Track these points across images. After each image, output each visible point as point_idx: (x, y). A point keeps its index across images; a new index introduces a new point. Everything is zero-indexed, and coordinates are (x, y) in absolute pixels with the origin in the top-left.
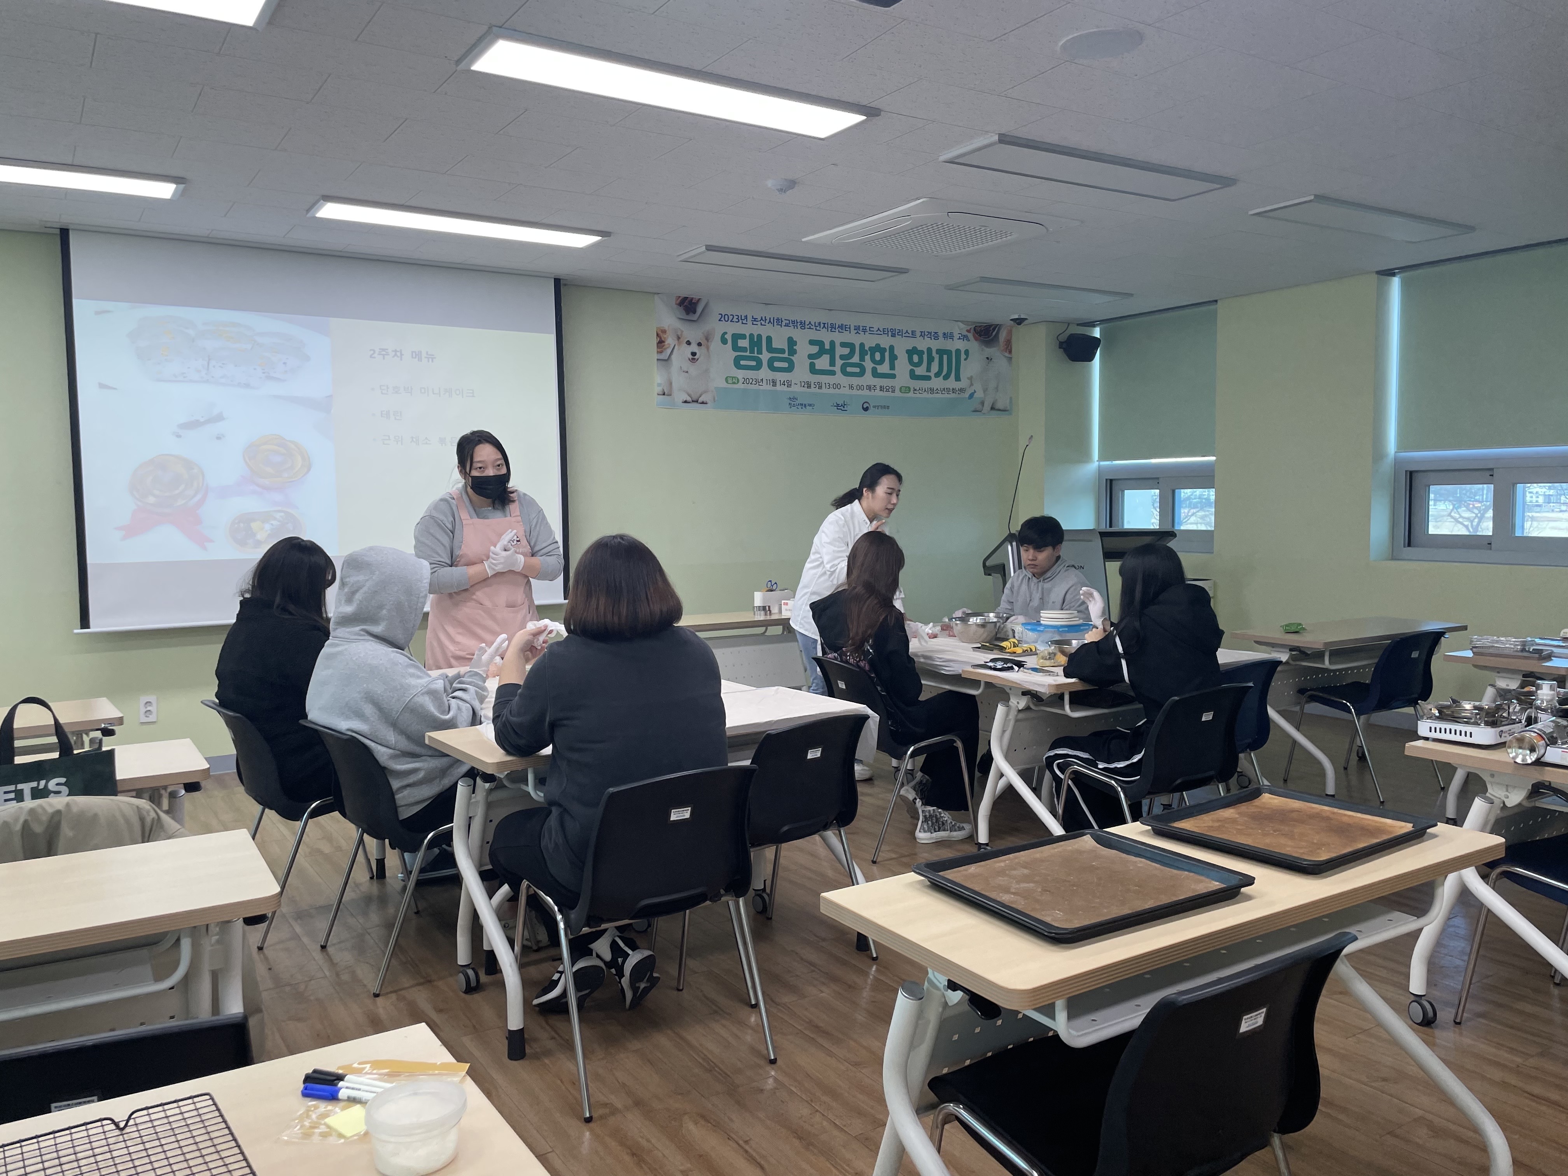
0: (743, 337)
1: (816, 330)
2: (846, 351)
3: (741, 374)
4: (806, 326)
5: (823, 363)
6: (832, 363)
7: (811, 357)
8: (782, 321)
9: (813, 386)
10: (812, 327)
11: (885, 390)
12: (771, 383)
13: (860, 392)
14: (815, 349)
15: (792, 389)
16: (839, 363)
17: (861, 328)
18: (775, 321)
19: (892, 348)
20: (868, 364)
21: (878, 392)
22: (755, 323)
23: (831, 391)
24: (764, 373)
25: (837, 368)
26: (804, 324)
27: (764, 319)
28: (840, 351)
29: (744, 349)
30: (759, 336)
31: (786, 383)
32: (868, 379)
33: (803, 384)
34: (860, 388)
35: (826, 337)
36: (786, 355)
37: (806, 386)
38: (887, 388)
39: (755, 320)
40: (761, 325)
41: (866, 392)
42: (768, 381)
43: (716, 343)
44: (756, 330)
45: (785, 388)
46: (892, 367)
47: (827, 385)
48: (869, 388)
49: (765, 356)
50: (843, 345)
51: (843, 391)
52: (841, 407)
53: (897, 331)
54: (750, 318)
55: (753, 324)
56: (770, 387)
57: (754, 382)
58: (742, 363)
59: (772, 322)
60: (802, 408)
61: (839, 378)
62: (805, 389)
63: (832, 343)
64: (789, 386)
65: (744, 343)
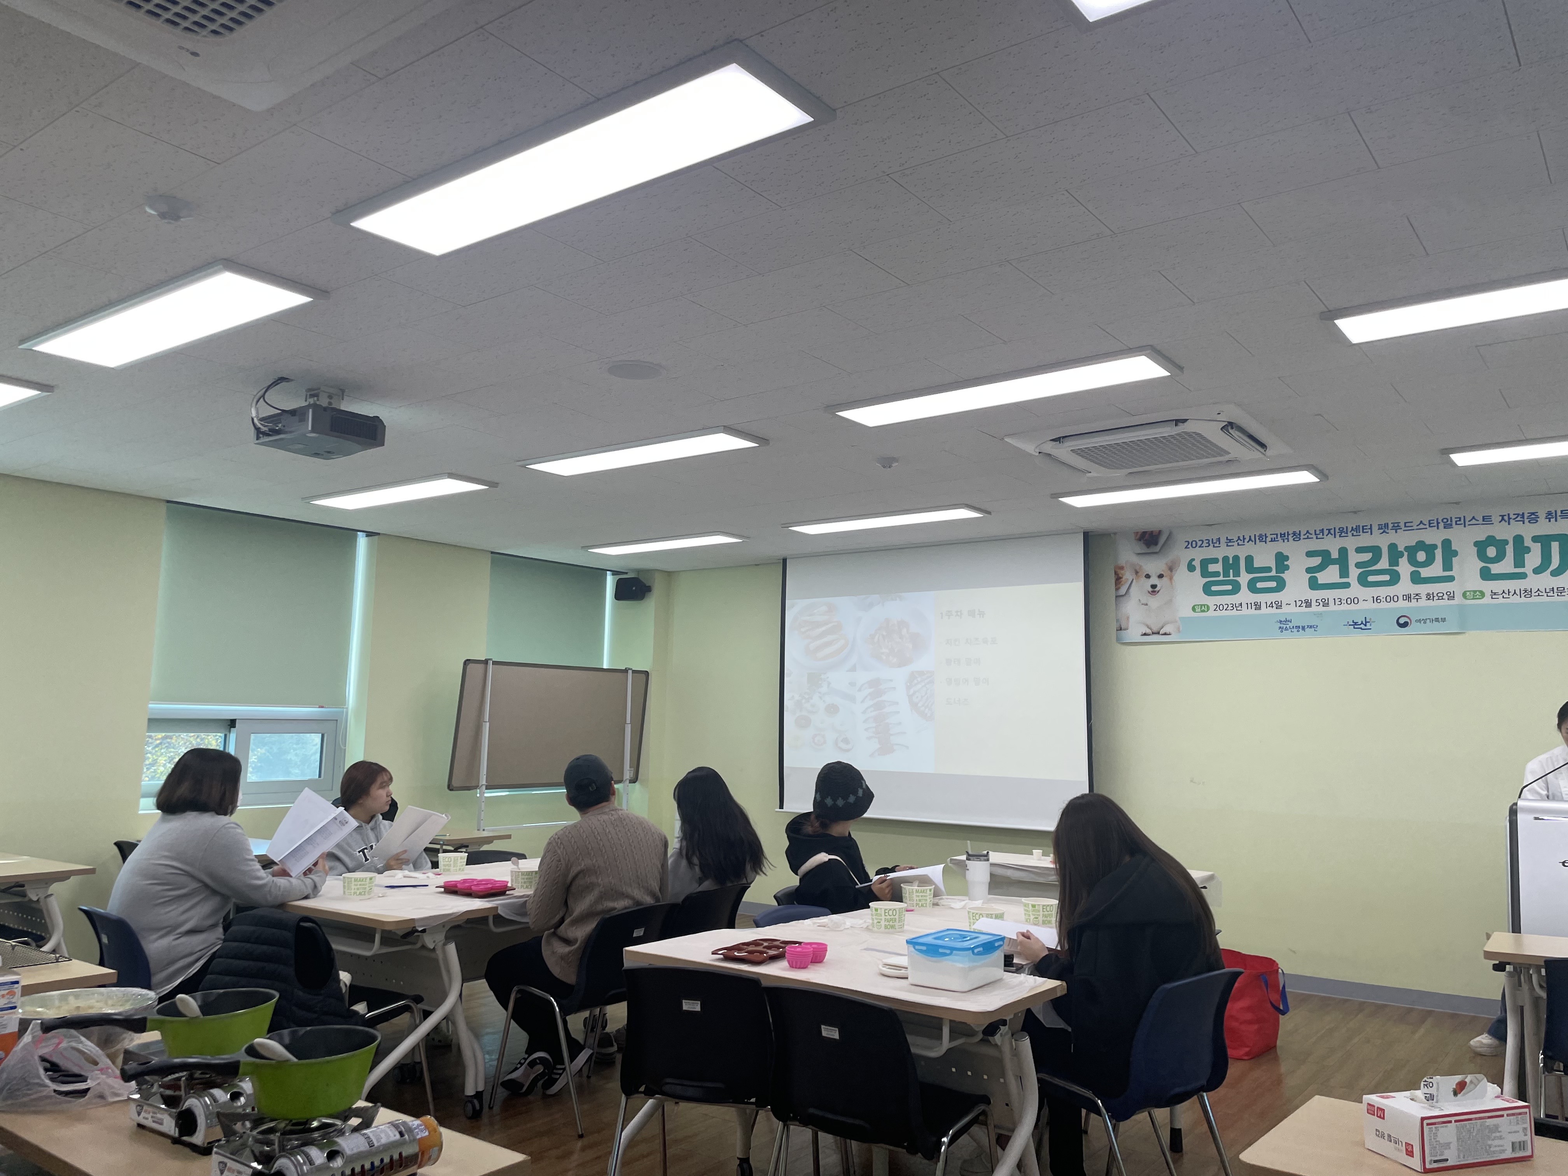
0: (1215, 561)
1: (1317, 538)
2: (1367, 557)
3: (1212, 601)
4: (1302, 537)
5: (1331, 574)
6: (1344, 573)
7: (1309, 570)
8: (1266, 537)
9: (1314, 603)
10: (1310, 536)
11: (1436, 598)
12: (1254, 607)
13: (1392, 605)
14: (1316, 561)
15: (1285, 609)
16: (1354, 572)
17: (1390, 526)
18: (1257, 538)
19: (1447, 543)
20: (1404, 568)
21: (1423, 602)
22: (1229, 544)
23: (1345, 607)
24: (1245, 596)
25: (1353, 580)
26: (1300, 534)
27: (1242, 538)
28: (1354, 558)
29: (1217, 574)
30: (1236, 558)
31: (1274, 605)
32: (1405, 586)
33: (1299, 603)
34: (1392, 599)
35: (1333, 545)
36: (1273, 573)
37: (1304, 605)
38: (1441, 595)
39: (1230, 541)
40: (1238, 545)
41: (1402, 604)
42: (1249, 605)
43: (1182, 572)
44: (1230, 552)
45: (1274, 610)
46: (1447, 566)
47: (1337, 601)
48: (1408, 598)
49: (1244, 578)
50: (1359, 550)
51: (1362, 605)
52: (1361, 625)
53: (1454, 520)
54: (1223, 540)
55: (1227, 546)
56: (1253, 612)
57: (1230, 608)
58: (1214, 588)
59: (1253, 539)
60: (1298, 631)
61: (1356, 589)
62: (1304, 609)
63: (1343, 552)
64: (1279, 607)
65: (1217, 567)
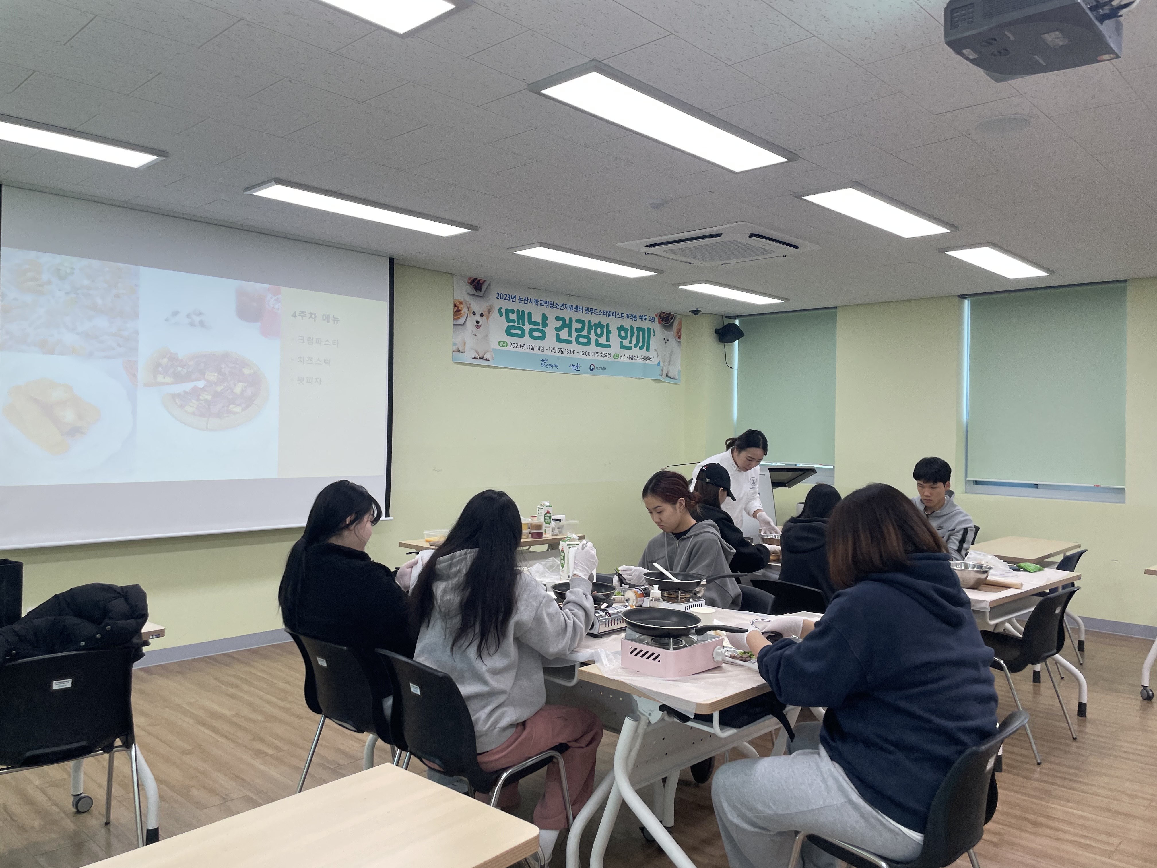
0: (512, 311)
1: (560, 309)
2: (579, 326)
3: (510, 340)
4: (554, 306)
5: (564, 334)
6: (570, 335)
7: (557, 329)
8: (538, 302)
9: (557, 351)
10: (558, 307)
11: (604, 356)
12: (531, 348)
13: (588, 357)
14: (559, 324)
15: (544, 353)
16: (574, 334)
17: (590, 309)
18: (534, 301)
19: (608, 325)
20: (593, 337)
21: (599, 358)
22: (520, 301)
23: (569, 355)
25: (573, 339)
26: (553, 304)
27: (526, 299)
28: (576, 326)
29: (513, 321)
30: (523, 312)
31: (540, 348)
32: (592, 347)
33: (551, 349)
34: (588, 354)
35: (566, 314)
36: (541, 327)
37: (553, 351)
38: (606, 354)
39: (521, 299)
40: (525, 303)
41: (591, 357)
42: (529, 346)
44: (521, 307)
45: (539, 352)
46: (608, 339)
47: (567, 351)
48: (594, 354)
49: (527, 327)
50: (578, 321)
51: (578, 356)
52: (575, 368)
53: (612, 313)
54: (517, 298)
56: (529, 351)
57: (519, 347)
58: (512, 331)
59: (531, 302)
60: (550, 368)
61: (574, 346)
62: (552, 354)
63: (571, 320)
64: (542, 350)
65: (513, 316)
